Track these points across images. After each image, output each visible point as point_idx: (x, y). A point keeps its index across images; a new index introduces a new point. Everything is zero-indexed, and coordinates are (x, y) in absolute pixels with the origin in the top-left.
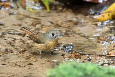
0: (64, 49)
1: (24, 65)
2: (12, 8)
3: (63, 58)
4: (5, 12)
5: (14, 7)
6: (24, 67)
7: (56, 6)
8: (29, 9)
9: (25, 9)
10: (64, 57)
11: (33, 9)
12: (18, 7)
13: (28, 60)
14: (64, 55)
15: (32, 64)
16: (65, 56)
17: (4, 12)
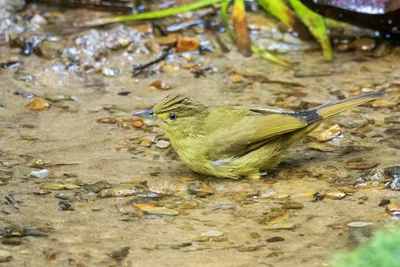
0: (385, 182)
1: (254, 244)
2: (202, 51)
3: (385, 214)
4: (180, 66)
5: (210, 48)
6: (255, 249)
7: (352, 39)
8: (261, 52)
9: (249, 53)
10: (387, 210)
11: (275, 52)
12: (225, 50)
13: (266, 227)
14: (388, 202)
15: (283, 240)
16: (391, 207)
17: (177, 68)
